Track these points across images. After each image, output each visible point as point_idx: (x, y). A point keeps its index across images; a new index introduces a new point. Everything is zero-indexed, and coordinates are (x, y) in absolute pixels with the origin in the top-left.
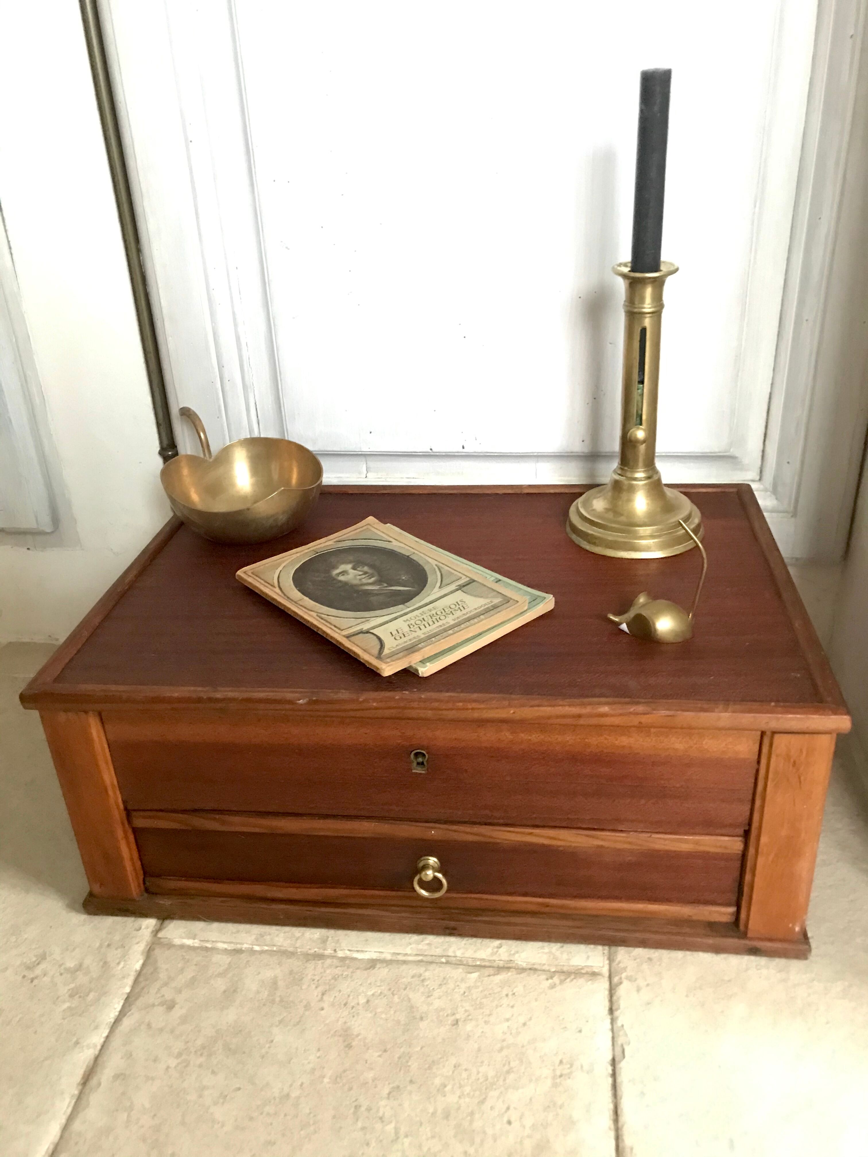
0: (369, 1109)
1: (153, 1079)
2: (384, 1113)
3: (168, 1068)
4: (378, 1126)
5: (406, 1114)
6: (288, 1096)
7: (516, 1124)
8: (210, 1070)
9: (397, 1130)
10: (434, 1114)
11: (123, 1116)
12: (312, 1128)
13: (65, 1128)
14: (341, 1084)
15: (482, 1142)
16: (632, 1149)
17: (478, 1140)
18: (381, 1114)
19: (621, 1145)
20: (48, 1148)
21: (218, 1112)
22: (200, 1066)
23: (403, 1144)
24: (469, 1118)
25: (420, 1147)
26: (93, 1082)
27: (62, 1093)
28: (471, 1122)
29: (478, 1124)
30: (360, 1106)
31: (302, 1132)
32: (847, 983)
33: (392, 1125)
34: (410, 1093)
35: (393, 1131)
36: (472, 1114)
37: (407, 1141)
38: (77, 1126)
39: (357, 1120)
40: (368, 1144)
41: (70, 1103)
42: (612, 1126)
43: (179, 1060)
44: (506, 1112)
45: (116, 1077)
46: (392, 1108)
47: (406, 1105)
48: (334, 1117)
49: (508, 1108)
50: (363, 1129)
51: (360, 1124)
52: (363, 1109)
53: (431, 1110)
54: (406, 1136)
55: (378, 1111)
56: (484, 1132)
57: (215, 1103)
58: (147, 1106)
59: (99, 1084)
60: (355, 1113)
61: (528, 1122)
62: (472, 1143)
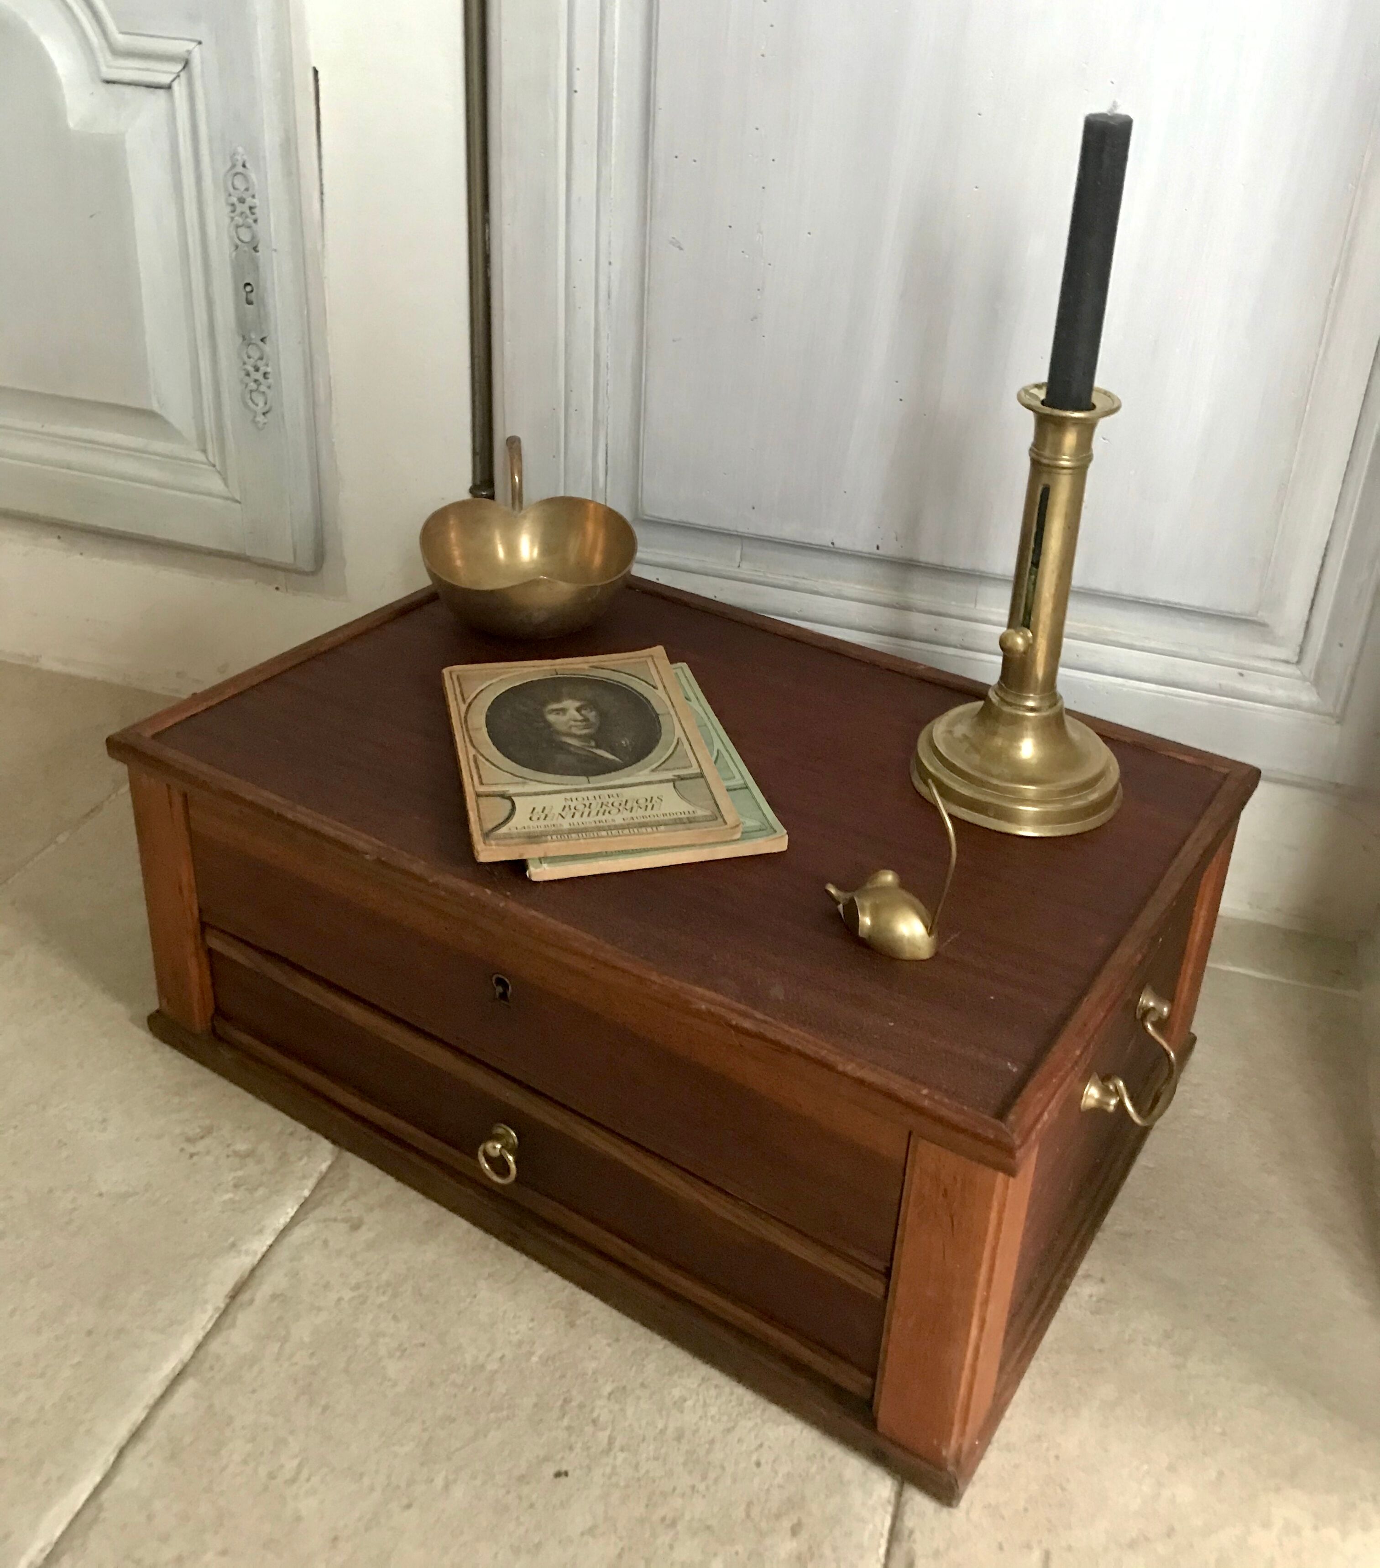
0: (581, 1406)
1: (319, 1309)
2: (599, 1416)
3: (340, 1300)
4: (589, 1429)
5: (627, 1424)
6: (482, 1367)
7: (766, 1468)
8: (392, 1314)
9: (611, 1441)
10: (663, 1432)
11: (275, 1347)
12: (505, 1413)
13: (201, 1345)
14: (552, 1368)
15: (716, 1481)
16: (911, 1532)
17: (712, 1475)
18: (595, 1415)
19: (897, 1525)
21: (393, 1368)
22: (380, 1306)
23: (615, 1458)
24: (707, 1446)
25: (637, 1467)
26: (245, 1297)
27: (206, 1302)
28: (708, 1452)
29: (717, 1456)
30: (571, 1401)
31: (492, 1415)
32: (1265, 1390)
33: (608, 1432)
34: (639, 1398)
35: (606, 1441)
36: (712, 1442)
37: (621, 1456)
38: (215, 1346)
39: (563, 1416)
40: (571, 1448)
41: (212, 1317)
42: (893, 1499)
43: (355, 1294)
44: (757, 1449)
45: (274, 1297)
46: (611, 1412)
47: (630, 1411)
48: (536, 1405)
49: (761, 1446)
50: (569, 1428)
51: (566, 1422)
52: (574, 1404)
53: (660, 1426)
54: (622, 1450)
55: (592, 1411)
56: (723, 1468)
57: (391, 1355)
58: (307, 1339)
59: (251, 1301)
60: (562, 1406)
61: (784, 1470)
62: (704, 1478)
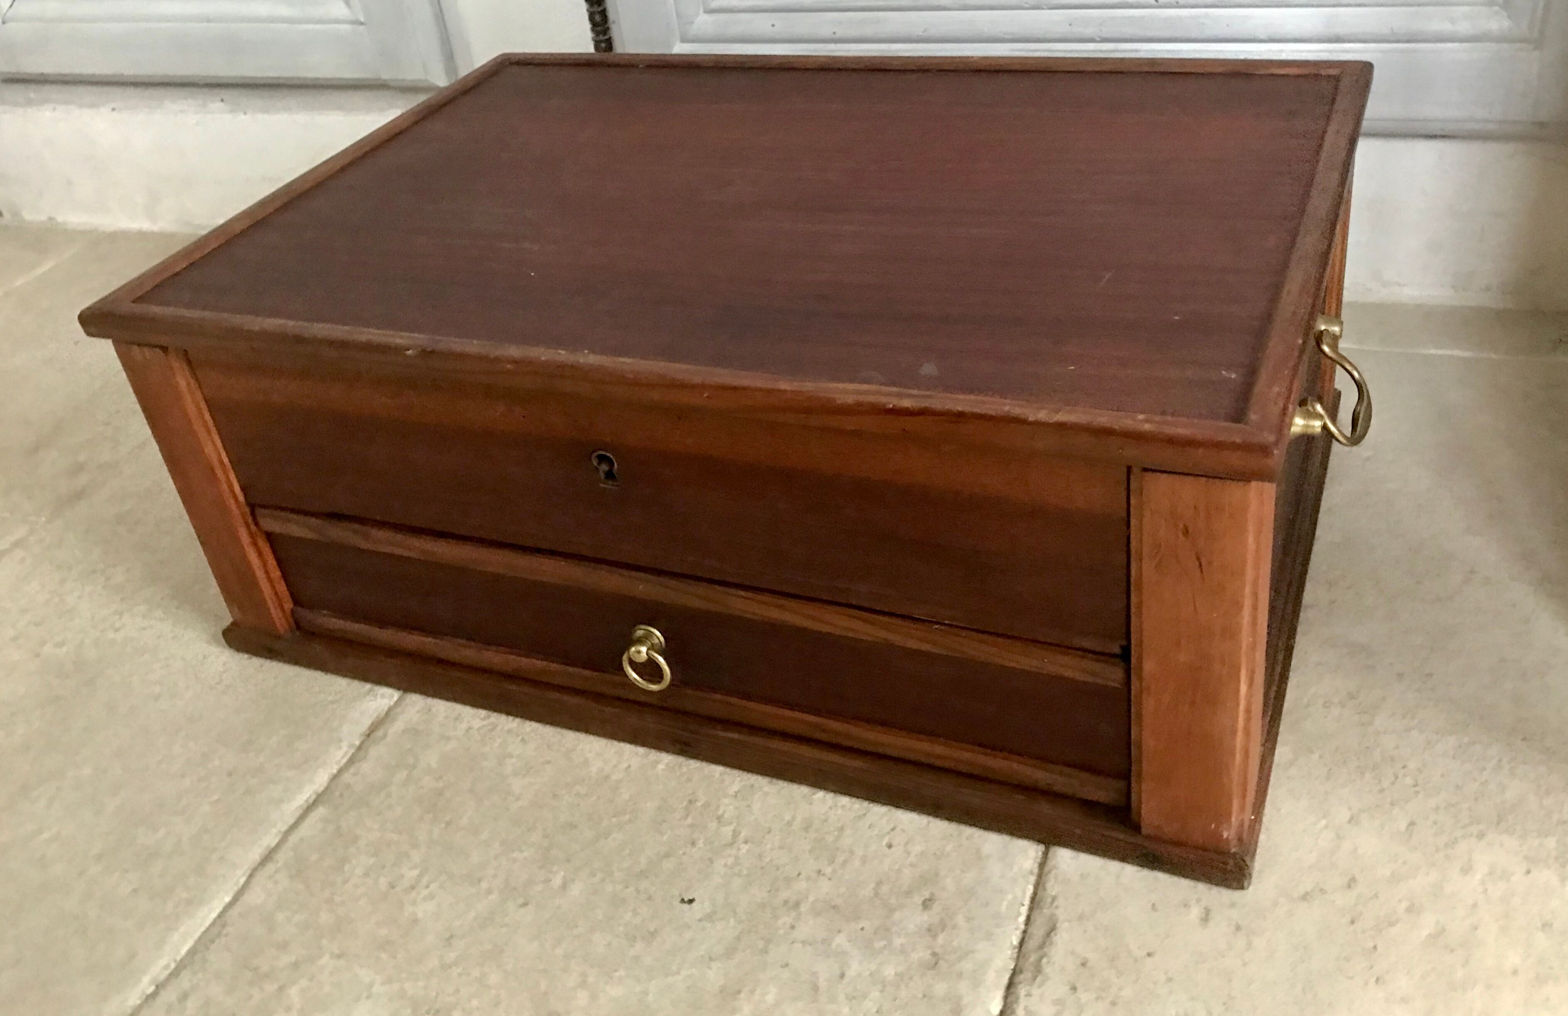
0: (706, 805)
1: (448, 739)
2: (724, 812)
3: (470, 728)
4: (713, 825)
5: (753, 818)
6: (607, 777)
7: (897, 850)
8: (520, 738)
9: (736, 834)
10: (789, 823)
11: (403, 774)
12: (627, 817)
13: (335, 777)
14: (678, 773)
15: (845, 863)
16: (1054, 899)
17: (840, 859)
18: (720, 812)
19: (1040, 893)
20: (310, 796)
21: (517, 785)
22: (510, 731)
23: (739, 849)
24: (836, 833)
25: (760, 856)
26: (379, 733)
27: (340, 740)
28: (837, 838)
29: (847, 840)
30: (696, 801)
31: (614, 820)
33: (732, 827)
34: (766, 794)
35: (731, 833)
36: (842, 829)
37: (745, 848)
38: (347, 777)
39: (687, 816)
40: (693, 844)
41: (346, 753)
42: (1036, 871)
43: (485, 723)
44: (889, 833)
45: (405, 731)
46: (736, 808)
47: (756, 806)
48: (659, 808)
49: (893, 829)
50: (692, 826)
51: (689, 821)
52: (699, 804)
53: (787, 818)
54: (746, 842)
55: (717, 809)
56: (852, 852)
57: (515, 774)
58: (434, 765)
59: (385, 736)
60: (686, 808)
61: (917, 848)
62: (832, 861)
